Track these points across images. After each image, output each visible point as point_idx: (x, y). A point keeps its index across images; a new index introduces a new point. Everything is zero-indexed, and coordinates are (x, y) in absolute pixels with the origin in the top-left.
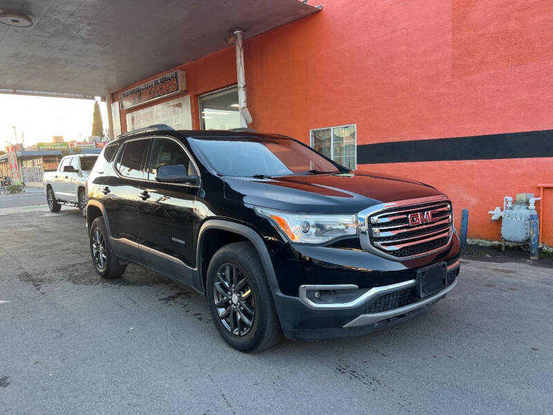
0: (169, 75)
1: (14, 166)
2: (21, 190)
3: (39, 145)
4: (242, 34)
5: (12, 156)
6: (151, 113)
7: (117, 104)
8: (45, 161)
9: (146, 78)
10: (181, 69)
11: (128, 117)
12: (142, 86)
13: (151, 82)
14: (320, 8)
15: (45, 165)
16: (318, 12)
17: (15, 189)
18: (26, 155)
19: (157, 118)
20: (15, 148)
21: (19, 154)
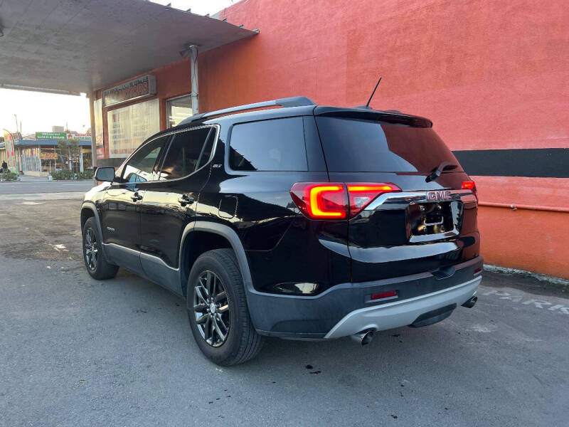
0: (141, 79)
1: (10, 153)
2: (16, 179)
3: (38, 134)
4: (197, 48)
5: (9, 144)
6: (128, 112)
7: (100, 101)
8: (43, 151)
9: (123, 79)
10: (152, 74)
11: (110, 114)
12: (119, 87)
13: (127, 84)
14: (257, 32)
15: (42, 155)
16: (256, 35)
17: (11, 177)
18: (23, 144)
19: (132, 117)
20: (13, 136)
21: (17, 142)
